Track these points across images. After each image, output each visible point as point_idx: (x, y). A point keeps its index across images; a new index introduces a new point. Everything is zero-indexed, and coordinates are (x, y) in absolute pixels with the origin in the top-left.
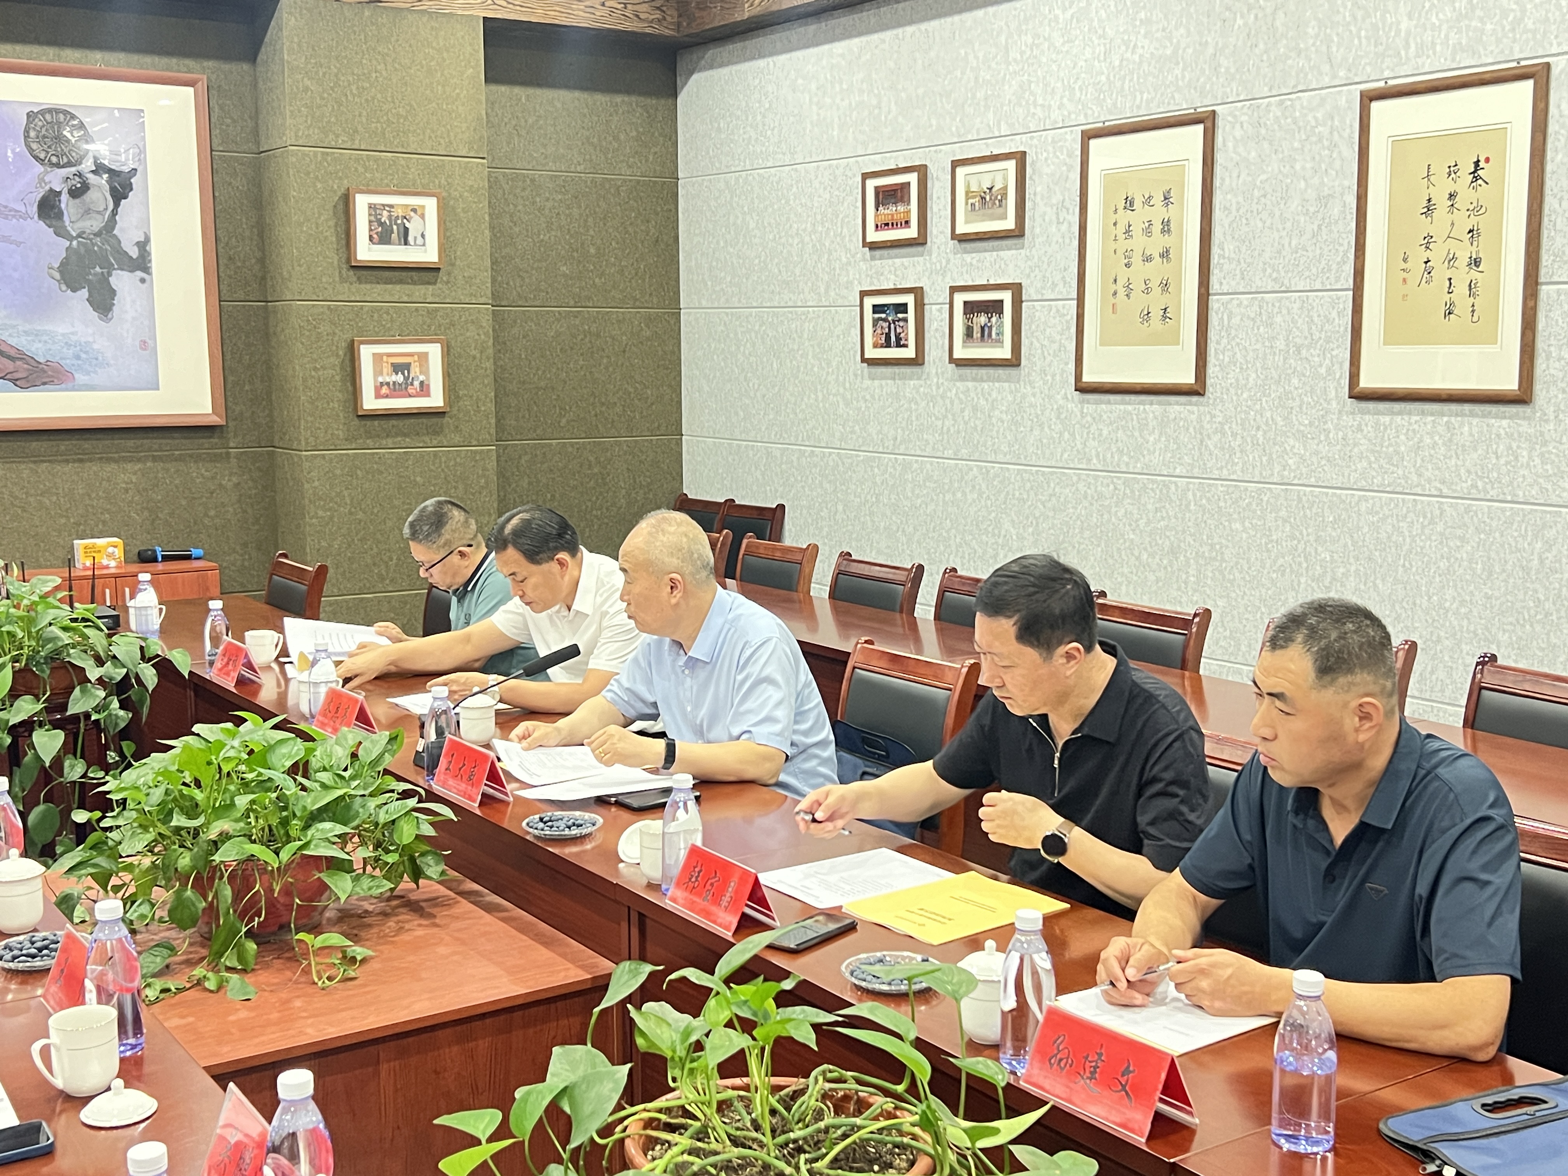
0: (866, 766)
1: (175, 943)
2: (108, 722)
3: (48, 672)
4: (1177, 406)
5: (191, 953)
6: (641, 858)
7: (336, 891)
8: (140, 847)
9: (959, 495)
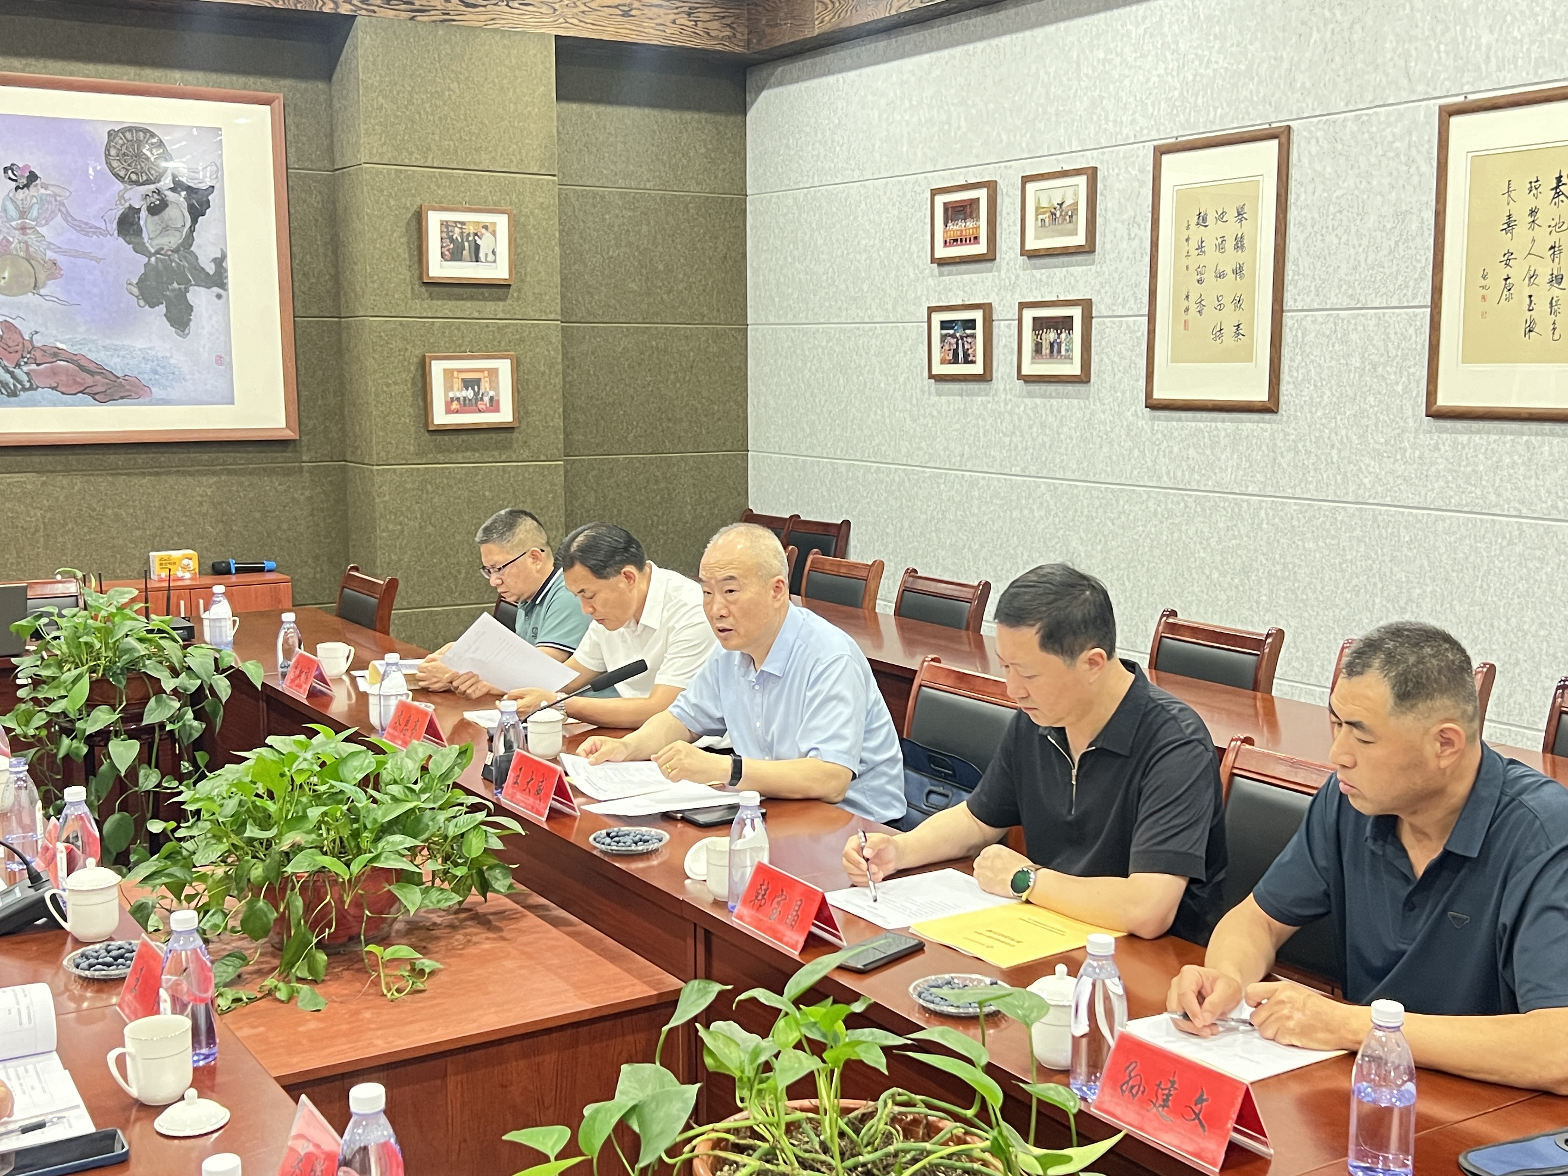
0: (932, 785)
1: (246, 953)
2: (182, 733)
3: (124, 682)
4: (1249, 424)
5: (262, 963)
6: (708, 874)
7: (405, 903)
8: (214, 857)
9: (1026, 512)
